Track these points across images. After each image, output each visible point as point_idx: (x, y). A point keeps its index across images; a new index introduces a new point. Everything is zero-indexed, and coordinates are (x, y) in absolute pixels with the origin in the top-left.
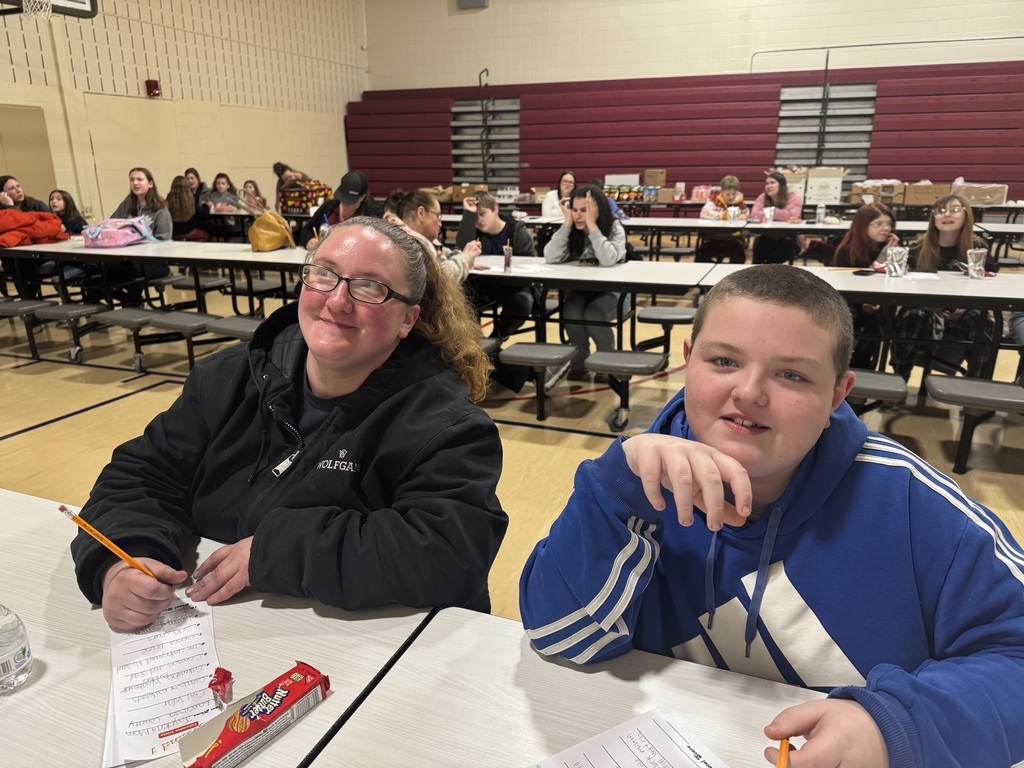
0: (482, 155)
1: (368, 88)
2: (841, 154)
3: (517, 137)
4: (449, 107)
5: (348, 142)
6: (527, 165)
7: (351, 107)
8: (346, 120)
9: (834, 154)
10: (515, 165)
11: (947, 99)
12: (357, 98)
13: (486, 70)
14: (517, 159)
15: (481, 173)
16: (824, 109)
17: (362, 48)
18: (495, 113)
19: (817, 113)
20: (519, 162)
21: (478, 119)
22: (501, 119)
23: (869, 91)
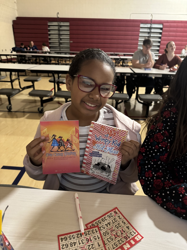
0: (58, 38)
1: (17, 16)
3: (69, 33)
4: (47, 23)
5: (14, 33)
6: (72, 42)
7: (14, 21)
8: (13, 26)
10: (69, 42)
12: (15, 19)
13: (58, 13)
14: (69, 40)
15: (58, 44)
17: (15, 2)
18: (61, 26)
21: (56, 28)
22: (62, 28)
23: (161, 26)
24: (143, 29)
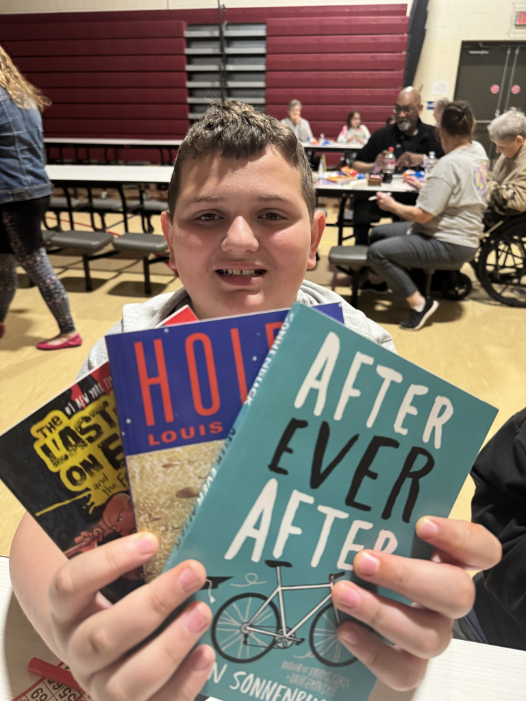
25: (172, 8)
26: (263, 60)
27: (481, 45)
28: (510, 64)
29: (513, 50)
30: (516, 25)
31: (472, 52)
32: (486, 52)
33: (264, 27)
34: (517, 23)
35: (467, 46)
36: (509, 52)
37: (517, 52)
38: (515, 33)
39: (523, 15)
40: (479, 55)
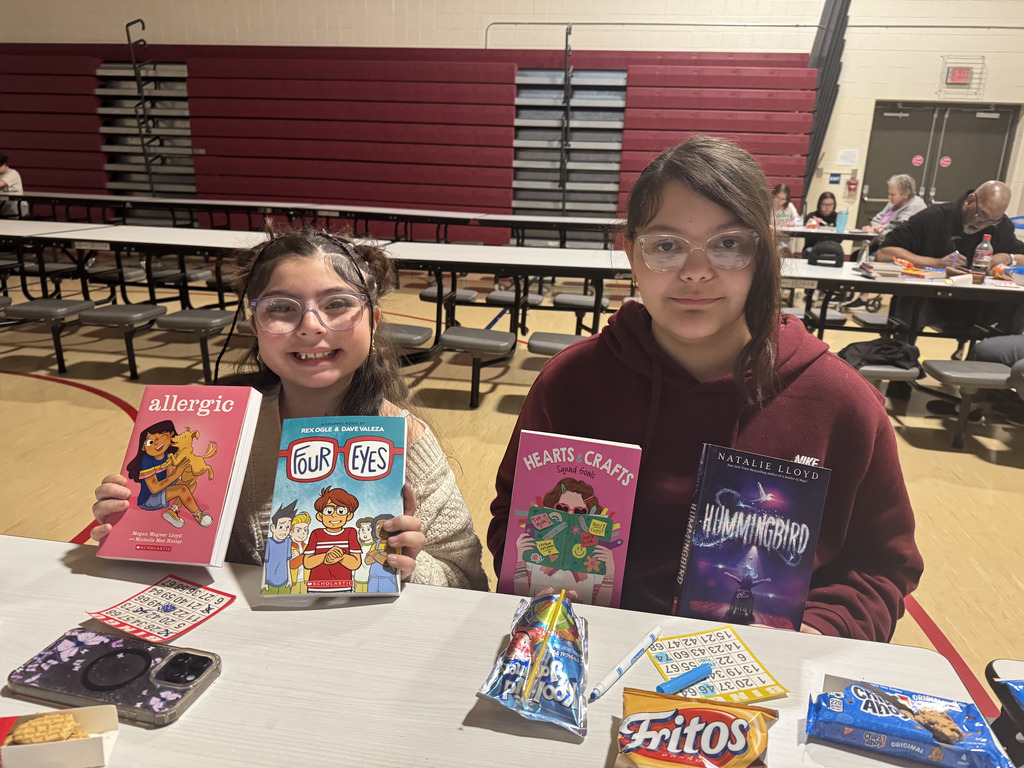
2: (592, 156)
3: (187, 113)
4: (91, 69)
6: (202, 151)
9: (583, 156)
10: (187, 151)
11: (707, 93)
13: (140, 20)
14: (188, 143)
16: (567, 99)
19: (559, 103)
20: (192, 147)
23: (619, 79)
24: (537, 92)
25: (490, 47)
26: (620, 115)
27: (900, 106)
28: (938, 130)
29: (941, 113)
30: (947, 84)
31: (886, 114)
32: (907, 115)
33: (625, 75)
34: (949, 81)
35: (882, 107)
36: (936, 116)
37: (946, 116)
38: (946, 93)
39: (956, 72)
40: (897, 117)
